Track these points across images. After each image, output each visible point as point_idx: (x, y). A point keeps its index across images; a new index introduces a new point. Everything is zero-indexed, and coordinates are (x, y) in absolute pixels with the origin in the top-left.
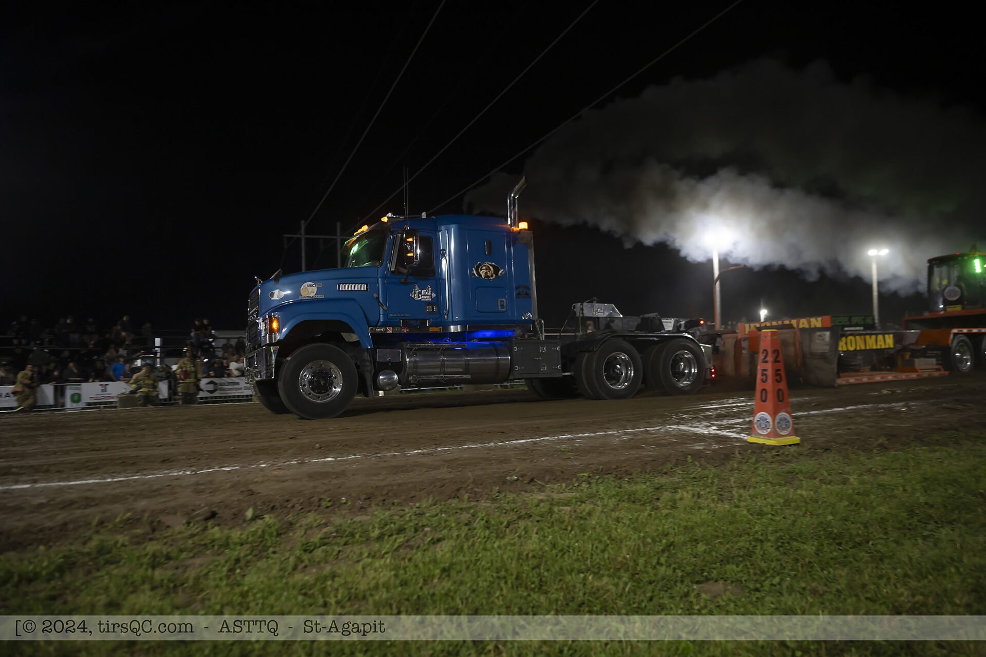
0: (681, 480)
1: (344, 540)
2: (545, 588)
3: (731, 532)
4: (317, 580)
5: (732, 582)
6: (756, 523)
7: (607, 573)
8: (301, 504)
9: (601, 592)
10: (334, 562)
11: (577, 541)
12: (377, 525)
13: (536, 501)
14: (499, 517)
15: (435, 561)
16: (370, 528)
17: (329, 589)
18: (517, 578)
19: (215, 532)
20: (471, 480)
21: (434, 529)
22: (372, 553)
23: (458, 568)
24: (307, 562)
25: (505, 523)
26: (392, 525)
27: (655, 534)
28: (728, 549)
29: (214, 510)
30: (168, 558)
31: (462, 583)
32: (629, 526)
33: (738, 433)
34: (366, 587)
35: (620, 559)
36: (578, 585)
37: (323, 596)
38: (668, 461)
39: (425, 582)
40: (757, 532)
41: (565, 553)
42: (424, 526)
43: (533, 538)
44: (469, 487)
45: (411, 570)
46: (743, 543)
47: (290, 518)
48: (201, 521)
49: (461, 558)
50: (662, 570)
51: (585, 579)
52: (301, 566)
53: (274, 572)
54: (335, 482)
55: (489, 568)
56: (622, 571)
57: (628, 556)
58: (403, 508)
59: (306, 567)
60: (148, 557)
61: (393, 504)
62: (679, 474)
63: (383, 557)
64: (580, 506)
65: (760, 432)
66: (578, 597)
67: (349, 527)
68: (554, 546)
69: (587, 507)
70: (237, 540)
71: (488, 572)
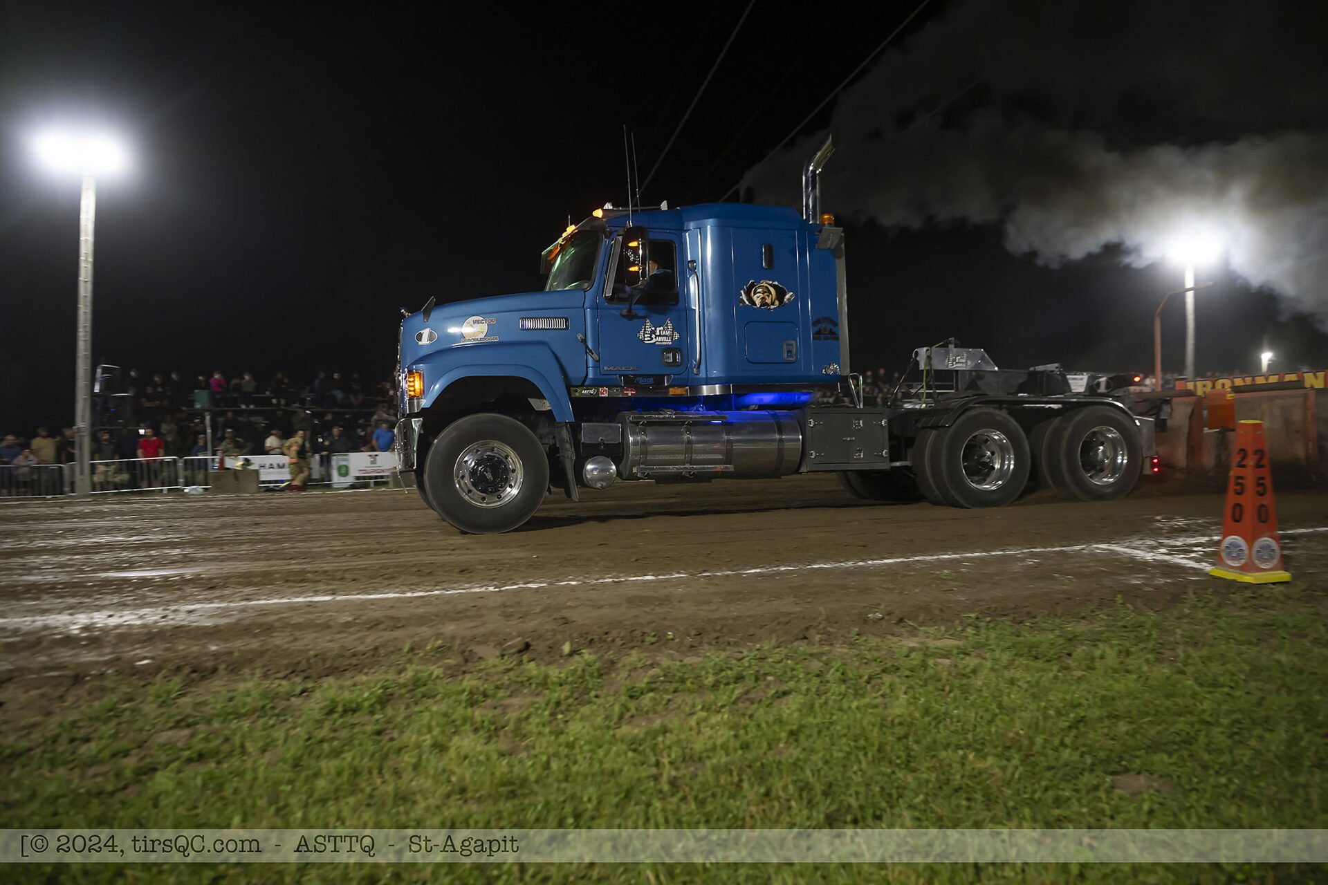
0: (1104, 629)
1: (674, 685)
2: (912, 765)
3: (1168, 709)
4: (647, 734)
5: (1161, 776)
6: (1205, 698)
7: (994, 751)
8: (622, 638)
9: (984, 776)
10: (664, 713)
11: (957, 708)
12: (710, 670)
13: (905, 650)
14: (858, 668)
15: (780, 721)
16: (703, 673)
17: (661, 746)
18: (879, 750)
19: (532, 668)
20: (823, 617)
21: (780, 679)
22: (707, 705)
23: (807, 732)
24: (633, 711)
25: (866, 677)
26: (729, 672)
27: (1061, 705)
28: (1158, 733)
29: (528, 640)
30: (485, 695)
31: (813, 751)
32: (1026, 691)
33: (1197, 560)
34: (703, 748)
35: (1011, 735)
36: (954, 765)
37: (655, 755)
38: (1090, 601)
39: (770, 747)
40: (1204, 711)
41: (939, 722)
42: (766, 674)
43: (901, 700)
44: (821, 626)
45: (753, 731)
46: (1181, 725)
47: (610, 655)
48: (514, 654)
49: (811, 720)
50: (1066, 754)
51: (964, 757)
52: (627, 716)
53: (600, 720)
54: (658, 610)
55: (845, 735)
56: (1012, 751)
57: (1021, 732)
58: (741, 650)
59: (633, 716)
60: (466, 693)
61: (729, 643)
62: (1103, 619)
63: (719, 712)
64: (962, 659)
65: (1230, 563)
66: (954, 780)
67: (678, 671)
68: (927, 712)
69: (972, 662)
70: (556, 680)
71: (844, 740)
